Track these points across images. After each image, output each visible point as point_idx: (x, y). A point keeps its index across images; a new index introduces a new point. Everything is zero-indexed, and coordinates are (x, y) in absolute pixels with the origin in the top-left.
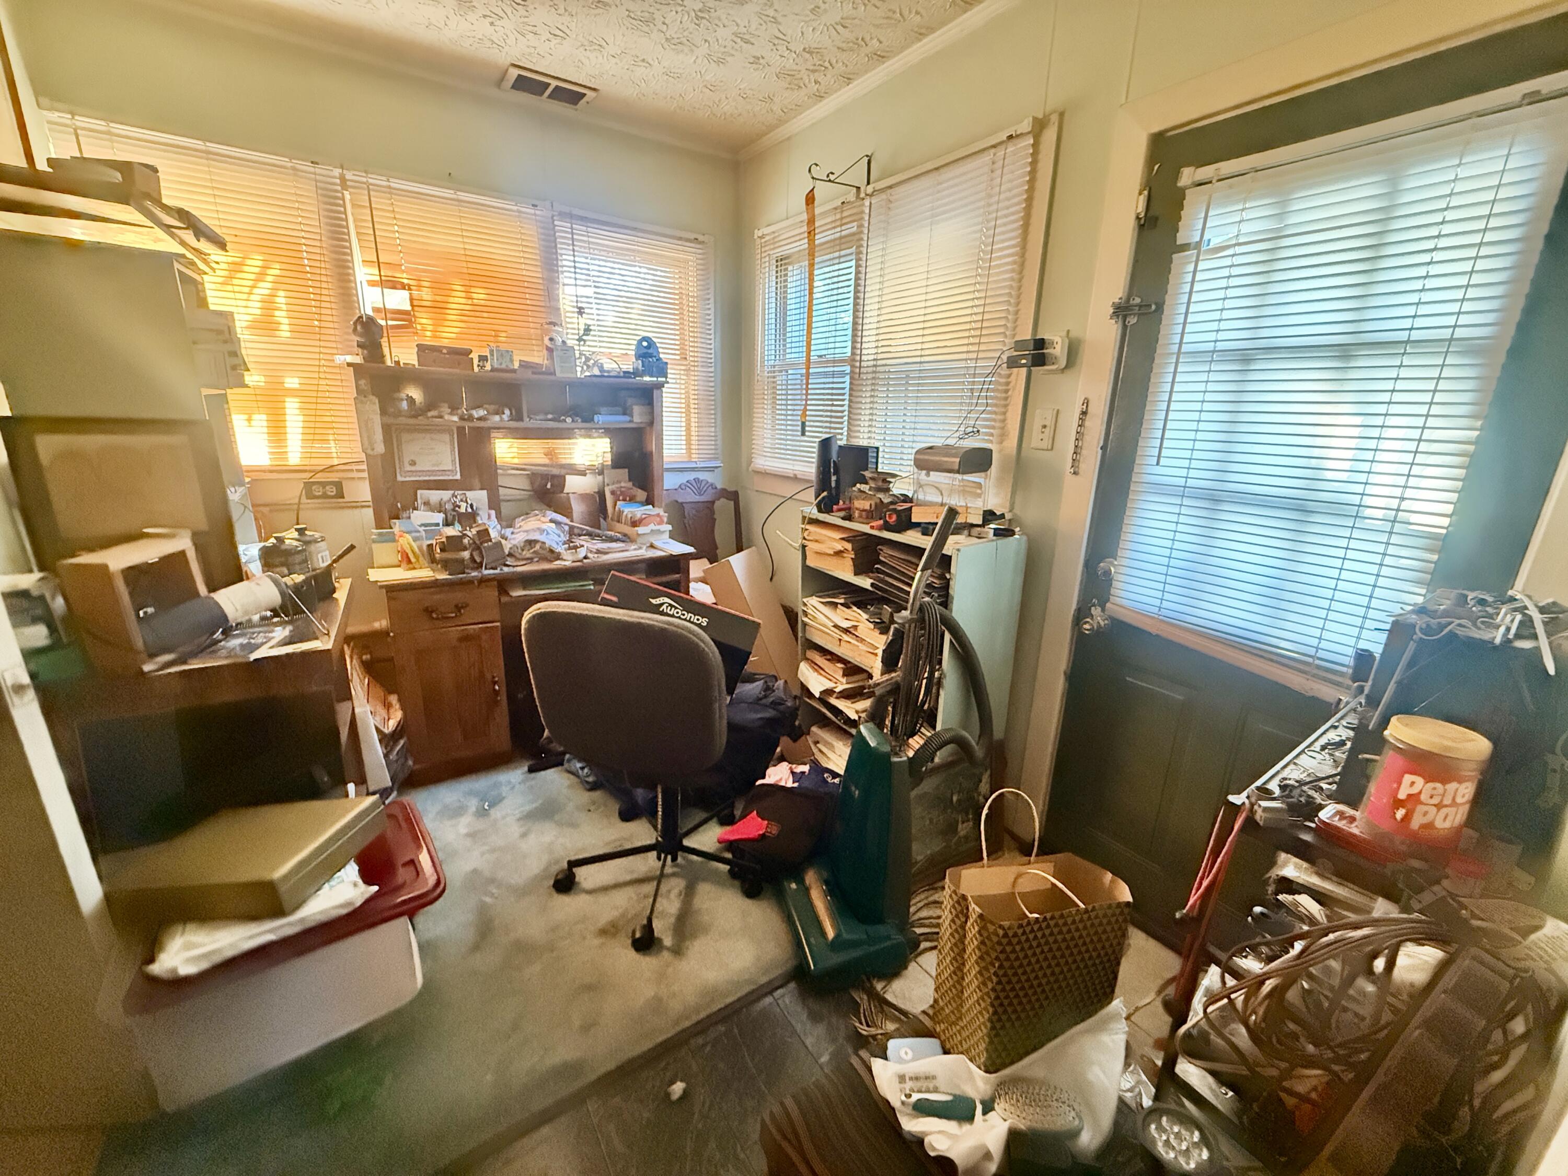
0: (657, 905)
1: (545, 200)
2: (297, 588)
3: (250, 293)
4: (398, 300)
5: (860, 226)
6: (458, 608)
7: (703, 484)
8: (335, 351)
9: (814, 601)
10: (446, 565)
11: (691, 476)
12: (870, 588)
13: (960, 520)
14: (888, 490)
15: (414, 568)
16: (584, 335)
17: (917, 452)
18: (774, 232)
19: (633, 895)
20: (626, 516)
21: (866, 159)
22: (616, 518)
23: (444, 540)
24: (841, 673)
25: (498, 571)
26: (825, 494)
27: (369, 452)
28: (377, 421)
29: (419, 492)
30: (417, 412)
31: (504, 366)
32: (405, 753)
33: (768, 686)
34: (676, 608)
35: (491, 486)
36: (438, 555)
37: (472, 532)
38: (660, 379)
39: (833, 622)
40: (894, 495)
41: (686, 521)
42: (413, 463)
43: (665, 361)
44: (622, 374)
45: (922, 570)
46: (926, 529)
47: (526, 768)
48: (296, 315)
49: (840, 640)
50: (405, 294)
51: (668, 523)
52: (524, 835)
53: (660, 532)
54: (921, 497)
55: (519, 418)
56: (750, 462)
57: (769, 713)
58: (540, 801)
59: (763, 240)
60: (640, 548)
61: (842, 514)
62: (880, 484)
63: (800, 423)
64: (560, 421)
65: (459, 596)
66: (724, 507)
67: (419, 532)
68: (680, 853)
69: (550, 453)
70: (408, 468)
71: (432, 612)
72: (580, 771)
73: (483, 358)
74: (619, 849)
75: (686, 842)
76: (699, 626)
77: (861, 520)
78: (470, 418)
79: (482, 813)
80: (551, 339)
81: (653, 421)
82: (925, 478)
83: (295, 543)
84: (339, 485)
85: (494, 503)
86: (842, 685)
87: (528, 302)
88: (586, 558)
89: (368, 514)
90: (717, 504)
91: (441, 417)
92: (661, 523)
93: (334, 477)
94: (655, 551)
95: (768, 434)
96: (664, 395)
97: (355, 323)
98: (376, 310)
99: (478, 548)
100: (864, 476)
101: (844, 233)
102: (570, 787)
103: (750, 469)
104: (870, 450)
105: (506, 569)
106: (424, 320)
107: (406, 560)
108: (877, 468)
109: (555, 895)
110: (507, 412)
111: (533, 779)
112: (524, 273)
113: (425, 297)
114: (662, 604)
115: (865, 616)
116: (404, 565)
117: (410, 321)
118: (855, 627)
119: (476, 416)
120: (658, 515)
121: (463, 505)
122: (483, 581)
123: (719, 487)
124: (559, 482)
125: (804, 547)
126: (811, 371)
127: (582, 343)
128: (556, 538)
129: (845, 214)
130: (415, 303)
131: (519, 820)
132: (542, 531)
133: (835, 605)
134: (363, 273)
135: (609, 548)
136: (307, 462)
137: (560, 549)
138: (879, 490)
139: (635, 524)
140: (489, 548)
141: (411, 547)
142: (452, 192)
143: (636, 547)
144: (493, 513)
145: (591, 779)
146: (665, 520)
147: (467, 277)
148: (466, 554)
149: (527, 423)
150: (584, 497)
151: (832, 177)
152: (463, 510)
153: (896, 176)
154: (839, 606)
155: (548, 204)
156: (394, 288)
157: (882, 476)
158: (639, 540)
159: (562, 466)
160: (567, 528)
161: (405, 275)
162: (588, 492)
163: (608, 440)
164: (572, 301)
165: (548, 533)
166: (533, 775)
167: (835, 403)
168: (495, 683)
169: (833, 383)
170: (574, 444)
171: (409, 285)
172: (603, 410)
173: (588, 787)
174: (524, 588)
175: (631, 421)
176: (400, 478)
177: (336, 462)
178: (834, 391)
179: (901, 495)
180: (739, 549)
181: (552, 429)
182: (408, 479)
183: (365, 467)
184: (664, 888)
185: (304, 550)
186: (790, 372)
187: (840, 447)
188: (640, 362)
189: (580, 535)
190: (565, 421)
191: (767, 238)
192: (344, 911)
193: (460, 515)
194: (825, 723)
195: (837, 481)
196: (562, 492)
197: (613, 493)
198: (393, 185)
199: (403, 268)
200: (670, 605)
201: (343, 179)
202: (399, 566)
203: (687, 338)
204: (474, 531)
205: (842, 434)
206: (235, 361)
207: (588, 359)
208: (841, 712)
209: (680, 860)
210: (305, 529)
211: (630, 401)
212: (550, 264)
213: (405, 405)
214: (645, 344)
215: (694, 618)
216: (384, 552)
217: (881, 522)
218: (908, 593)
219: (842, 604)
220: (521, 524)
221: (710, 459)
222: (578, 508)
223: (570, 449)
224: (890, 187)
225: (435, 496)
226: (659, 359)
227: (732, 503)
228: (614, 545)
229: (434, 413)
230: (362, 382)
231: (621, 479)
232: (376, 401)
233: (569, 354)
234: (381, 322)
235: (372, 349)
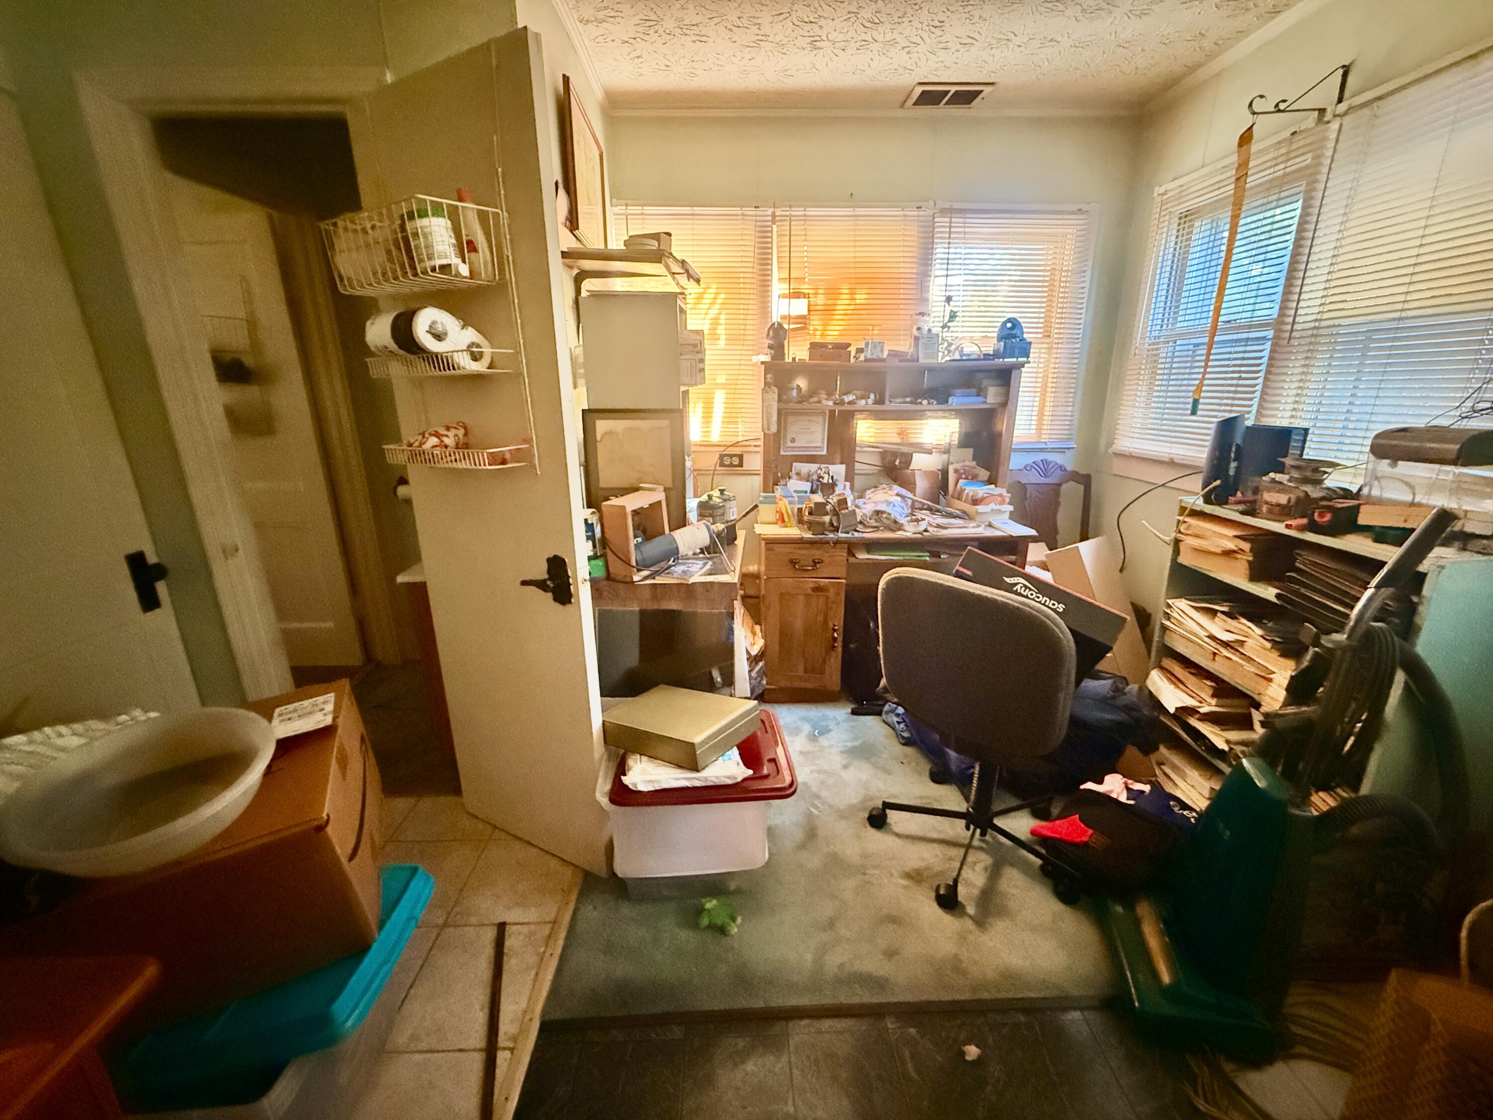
0: (963, 872)
1: (927, 201)
2: (719, 535)
3: (706, 314)
4: (800, 307)
5: (1318, 158)
6: (815, 562)
7: (1051, 465)
8: (751, 353)
9: (1182, 604)
10: (811, 526)
11: (1039, 457)
12: (1275, 600)
13: (1457, 526)
14: (1320, 482)
15: (786, 526)
16: (949, 321)
17: (1377, 436)
18: (1181, 186)
19: (939, 853)
20: (968, 494)
21: (1341, 71)
22: (956, 496)
23: (812, 505)
24: (1211, 692)
25: (849, 535)
26: (1218, 482)
27: (766, 431)
28: (775, 406)
29: (795, 464)
30: (803, 398)
31: (875, 356)
32: (762, 673)
33: (1117, 687)
34: (1030, 590)
35: (848, 460)
36: (806, 518)
37: (834, 499)
38: (1020, 359)
39: (1207, 630)
40: (1328, 489)
41: (1026, 503)
42: (793, 440)
43: (1029, 340)
44: (982, 357)
45: (1378, 587)
46: (1382, 535)
47: (850, 710)
48: (731, 327)
49: (1215, 654)
50: (805, 302)
51: (1010, 504)
52: (845, 767)
53: (999, 511)
54: (1375, 492)
55: (881, 402)
56: (1110, 443)
57: (1122, 717)
58: (860, 742)
59: (1165, 197)
60: (979, 526)
61: (1241, 507)
62: (1309, 474)
63: (1191, 400)
64: (916, 403)
65: (817, 553)
66: (1072, 492)
67: (792, 497)
68: (989, 831)
69: (902, 433)
70: (789, 444)
71: (795, 563)
72: (896, 725)
73: (859, 351)
74: (929, 806)
75: (999, 822)
76: (1055, 610)
77: (1270, 516)
78: (842, 403)
79: (812, 738)
80: (919, 329)
81: (1007, 402)
82: (1389, 469)
83: (718, 500)
84: (741, 457)
85: (850, 476)
86: (1210, 706)
87: (902, 296)
88: (926, 531)
89: (758, 481)
90: (1064, 486)
91: (819, 402)
92: (1002, 502)
93: (737, 451)
94: (993, 530)
95: (1139, 413)
96: (1023, 375)
97: (769, 330)
98: (783, 317)
99: (837, 514)
100: (1283, 464)
101: (1288, 170)
102: (886, 736)
103: (1110, 452)
104: (1294, 431)
105: (856, 534)
106: (816, 322)
107: (782, 520)
108: (1301, 455)
109: (869, 827)
110: (872, 396)
111: (854, 721)
112: (902, 270)
113: (820, 302)
114: (1017, 584)
115: (1259, 631)
116: (779, 523)
117: (805, 324)
118: (1242, 643)
119: (846, 401)
120: (1001, 495)
121: (826, 476)
122: (837, 542)
123: (1069, 469)
124: (907, 459)
125: (1177, 542)
126: (1216, 339)
127: (946, 329)
128: (900, 510)
129: (1294, 146)
130: (812, 308)
131: (841, 752)
132: (888, 503)
133: (1214, 613)
134: (778, 287)
135: (950, 524)
136: (722, 439)
137: (903, 520)
138: (1306, 481)
139: (975, 502)
140: (845, 515)
141: (786, 507)
142: (851, 209)
143: (975, 525)
144: (848, 484)
145: (906, 735)
146: (1008, 500)
147: (854, 281)
148: (827, 519)
149: (888, 406)
150: (928, 474)
151: (1282, 106)
152: (825, 481)
153: (1391, 83)
154: (1219, 614)
155: (932, 203)
156: (799, 298)
157: (1314, 465)
158: (978, 518)
159: (912, 445)
160: (910, 502)
161: (806, 286)
162: (932, 469)
163: (958, 421)
164: (941, 291)
165: (894, 506)
166: (855, 717)
167: (1243, 375)
168: (835, 630)
169: (1245, 352)
170: (924, 424)
171: (809, 294)
172: (958, 391)
173: (903, 741)
174: (868, 552)
175: (985, 402)
176: (782, 453)
177: (740, 439)
178: (1245, 362)
179: (1340, 488)
180: (1084, 538)
181: (907, 411)
182: (788, 453)
183: (761, 443)
184: (970, 858)
185: (723, 506)
186: (1178, 342)
187: (1248, 427)
188: (1002, 344)
189: (921, 509)
190: (921, 403)
191: (1170, 194)
192: (730, 782)
193: (823, 484)
194: (1177, 745)
195: (1238, 469)
196: (908, 468)
197: (956, 471)
198: (808, 213)
199: (807, 280)
200: (1026, 587)
201: (774, 216)
202: (776, 523)
203: (1054, 315)
204: (835, 499)
205: (1249, 412)
206: (701, 366)
207: (950, 345)
208: (1204, 737)
209: (988, 838)
210: (724, 490)
211: (985, 383)
212: (925, 260)
213: (794, 393)
214: (1009, 325)
215: (1050, 603)
216: (766, 512)
217: (1304, 521)
218: (1347, 616)
219: (1223, 612)
220: (871, 496)
221: (1062, 440)
222: (922, 484)
223: (921, 429)
224: (1380, 98)
225: (805, 468)
226: (1023, 340)
227: (1082, 487)
228: (952, 521)
229: (815, 399)
230: (769, 376)
231: (965, 458)
232: (776, 390)
233: (933, 341)
234: (786, 326)
235: (778, 349)
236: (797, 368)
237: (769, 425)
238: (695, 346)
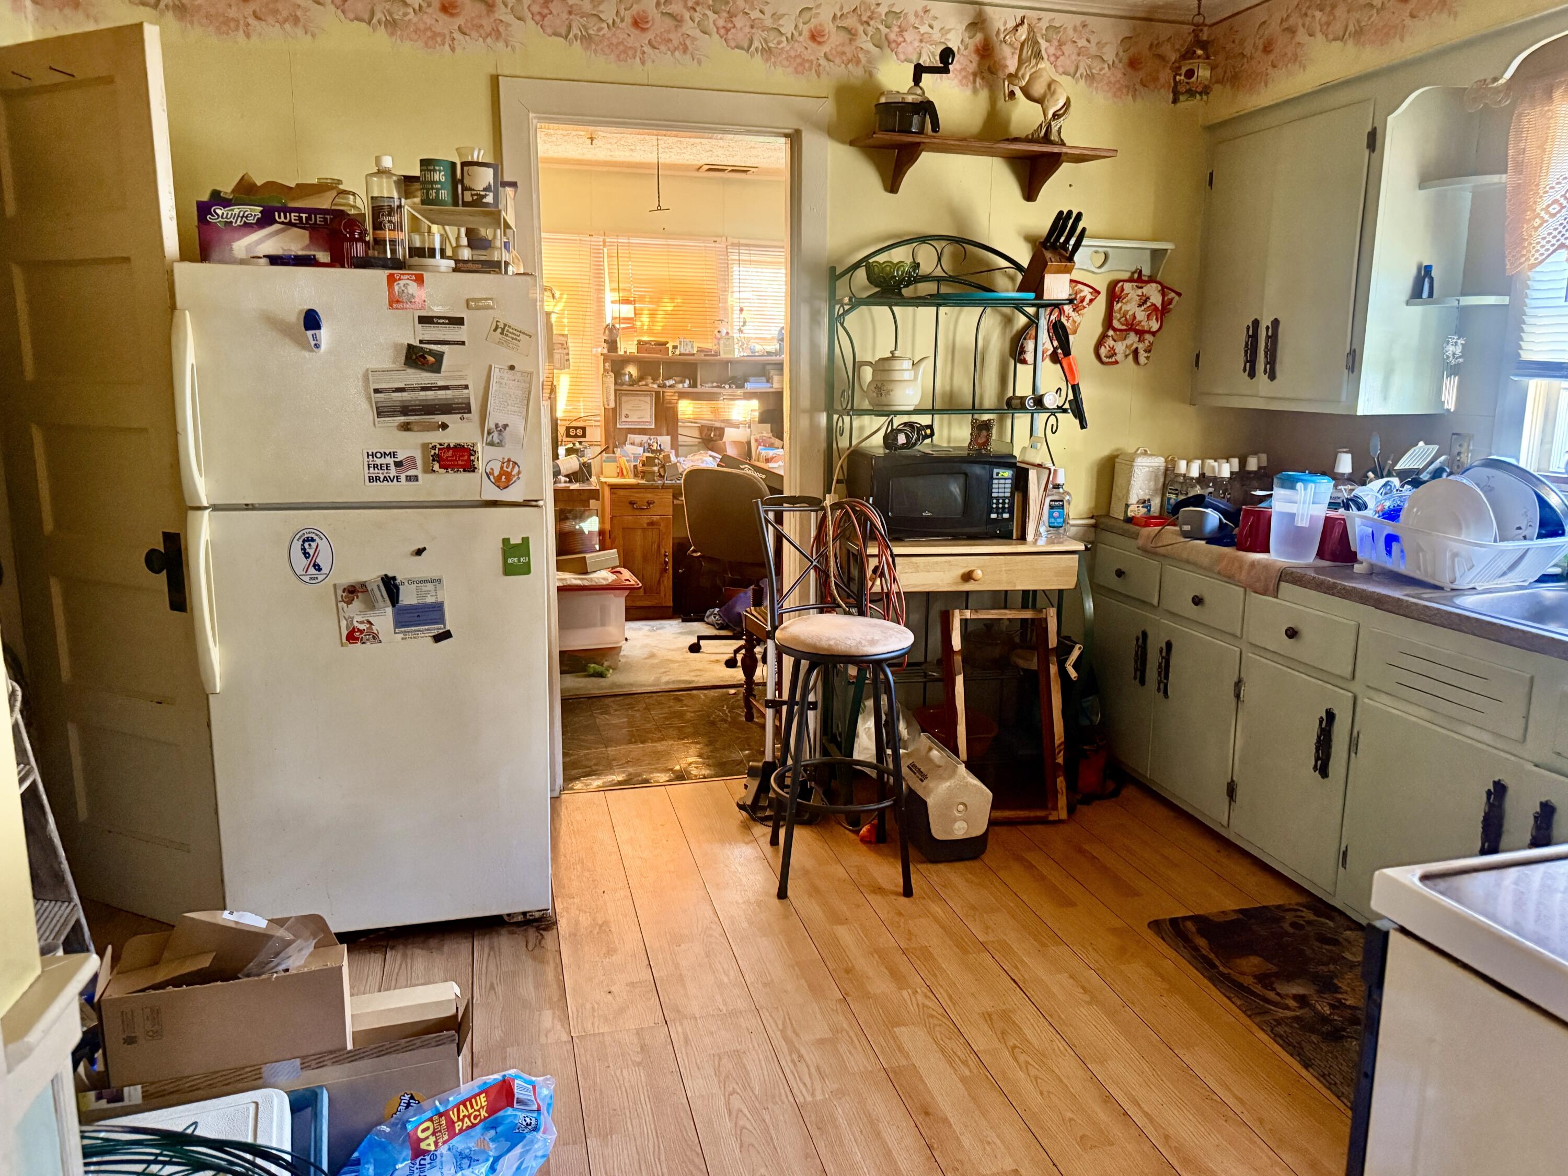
1: (721, 237)
4: (627, 311)
6: (649, 503)
8: (592, 346)
10: (644, 475)
15: (626, 476)
16: (742, 326)
20: (764, 456)
22: (755, 458)
23: (644, 461)
25: (673, 482)
27: (606, 407)
28: (612, 387)
29: (629, 436)
30: (633, 382)
31: (687, 352)
35: (673, 433)
36: (640, 470)
42: (627, 416)
44: (765, 354)
47: (680, 620)
50: (631, 307)
52: (675, 638)
55: (694, 385)
58: (687, 630)
64: (721, 388)
65: (649, 496)
67: (629, 457)
69: (713, 411)
70: (624, 419)
71: (634, 504)
73: (675, 347)
78: (664, 386)
80: (719, 332)
84: (584, 429)
85: (675, 445)
87: (707, 306)
91: (647, 385)
93: (580, 424)
97: (604, 330)
99: (663, 467)
107: (621, 474)
110: (687, 382)
113: (644, 308)
116: (620, 476)
117: (633, 324)
119: (668, 385)
121: (655, 445)
122: (664, 487)
124: (720, 432)
127: (740, 332)
130: (638, 312)
132: (702, 461)
134: (610, 296)
136: (568, 414)
140: (669, 468)
141: (624, 464)
142: (664, 240)
144: (672, 449)
148: (656, 469)
149: (699, 389)
150: (736, 443)
152: (654, 448)
155: (724, 238)
156: (626, 303)
159: (723, 421)
161: (632, 294)
162: (739, 439)
163: (756, 402)
164: (737, 303)
165: (707, 463)
166: (684, 623)
168: (666, 556)
170: (729, 404)
171: (634, 301)
172: (752, 379)
175: (774, 388)
176: (618, 426)
177: (583, 415)
181: (716, 393)
182: (623, 426)
183: (601, 417)
188: (778, 344)
190: (725, 388)
193: (652, 450)
197: (756, 440)
198: (631, 241)
199: (631, 290)
201: (604, 241)
202: (618, 475)
204: (661, 457)
207: (743, 344)
211: (771, 373)
212: (723, 279)
213: (627, 378)
216: (609, 468)
220: (691, 457)
223: (729, 408)
225: (638, 438)
229: (643, 383)
230: (607, 364)
231: (765, 430)
232: (613, 375)
233: (730, 341)
234: (617, 326)
235: (612, 345)
236: (627, 360)
237: (608, 401)
238: (562, 344)
